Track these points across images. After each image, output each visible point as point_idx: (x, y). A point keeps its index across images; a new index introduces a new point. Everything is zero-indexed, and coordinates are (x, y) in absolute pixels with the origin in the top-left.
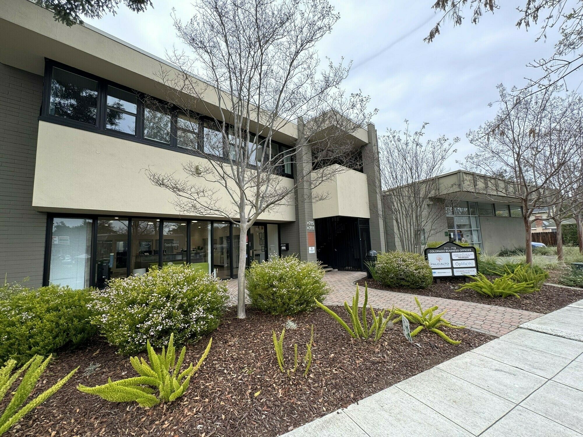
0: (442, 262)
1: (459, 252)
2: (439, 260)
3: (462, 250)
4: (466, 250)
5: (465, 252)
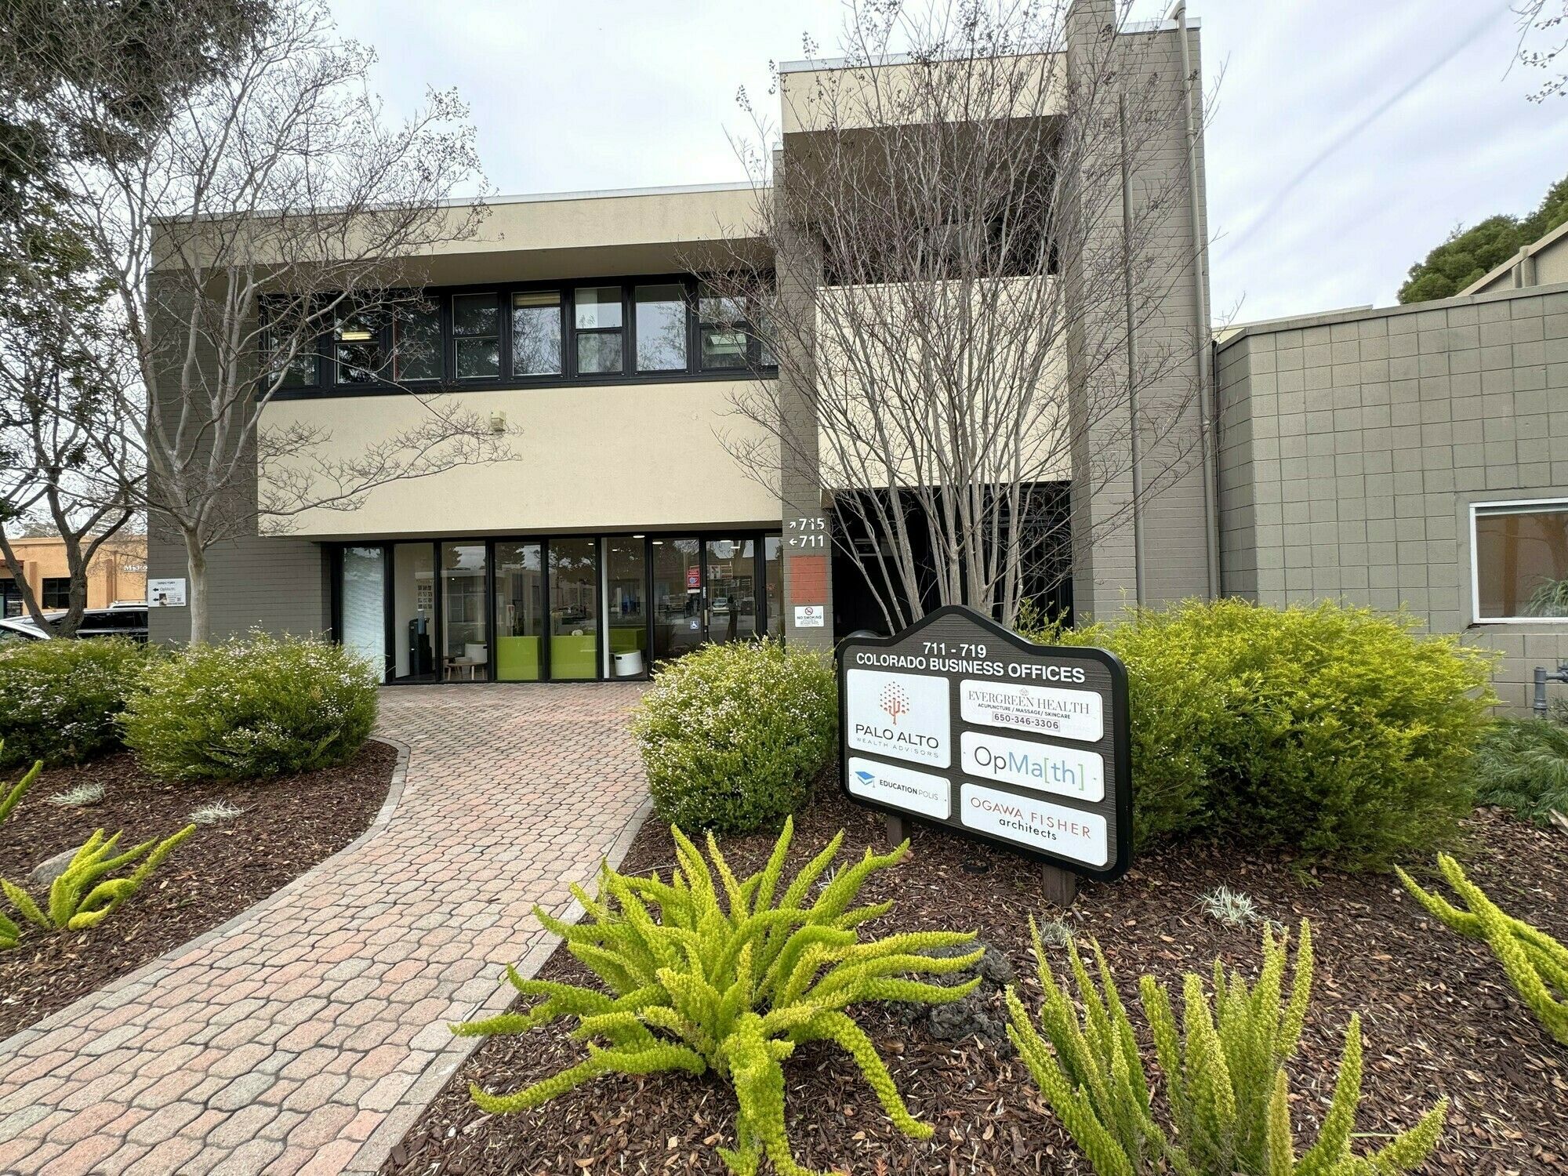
0: (905, 724)
1: (1006, 679)
2: (895, 709)
3: (1023, 670)
4: (1046, 673)
5: (1039, 681)
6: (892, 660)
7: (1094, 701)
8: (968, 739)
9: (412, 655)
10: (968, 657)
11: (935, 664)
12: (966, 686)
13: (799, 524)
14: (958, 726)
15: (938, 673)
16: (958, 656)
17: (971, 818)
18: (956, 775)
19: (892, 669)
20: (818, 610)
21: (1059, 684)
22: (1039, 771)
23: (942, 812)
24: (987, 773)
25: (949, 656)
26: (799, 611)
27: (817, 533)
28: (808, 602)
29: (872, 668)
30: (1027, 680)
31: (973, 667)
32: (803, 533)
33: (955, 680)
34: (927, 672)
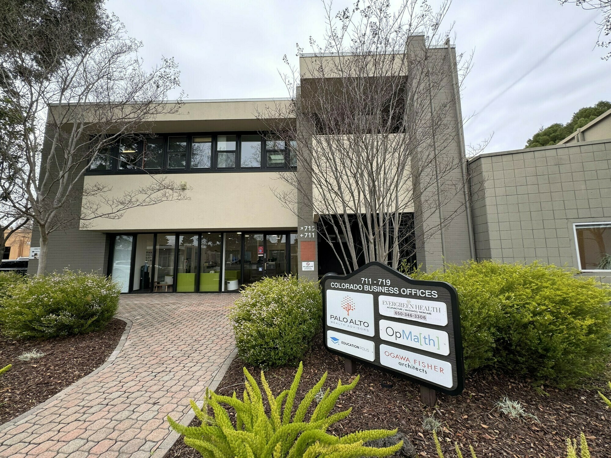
0: (353, 315)
1: (400, 295)
2: (348, 309)
3: (408, 291)
4: (419, 293)
5: (416, 297)
6: (347, 286)
7: (442, 306)
8: (383, 323)
9: (141, 280)
10: (382, 285)
11: (367, 288)
12: (381, 298)
13: (304, 228)
14: (378, 317)
15: (368, 292)
16: (377, 285)
17: (385, 361)
18: (377, 340)
19: (347, 290)
20: (312, 264)
21: (425, 298)
22: (417, 340)
23: (370, 357)
24: (392, 339)
25: (373, 284)
26: (304, 264)
27: (311, 232)
28: (308, 260)
29: (338, 289)
30: (410, 296)
31: (384, 290)
32: (306, 232)
33: (376, 296)
34: (363, 291)
